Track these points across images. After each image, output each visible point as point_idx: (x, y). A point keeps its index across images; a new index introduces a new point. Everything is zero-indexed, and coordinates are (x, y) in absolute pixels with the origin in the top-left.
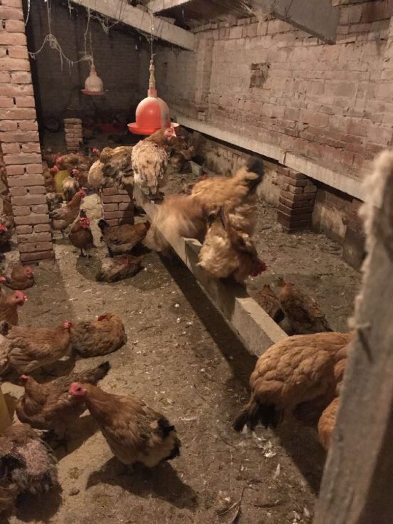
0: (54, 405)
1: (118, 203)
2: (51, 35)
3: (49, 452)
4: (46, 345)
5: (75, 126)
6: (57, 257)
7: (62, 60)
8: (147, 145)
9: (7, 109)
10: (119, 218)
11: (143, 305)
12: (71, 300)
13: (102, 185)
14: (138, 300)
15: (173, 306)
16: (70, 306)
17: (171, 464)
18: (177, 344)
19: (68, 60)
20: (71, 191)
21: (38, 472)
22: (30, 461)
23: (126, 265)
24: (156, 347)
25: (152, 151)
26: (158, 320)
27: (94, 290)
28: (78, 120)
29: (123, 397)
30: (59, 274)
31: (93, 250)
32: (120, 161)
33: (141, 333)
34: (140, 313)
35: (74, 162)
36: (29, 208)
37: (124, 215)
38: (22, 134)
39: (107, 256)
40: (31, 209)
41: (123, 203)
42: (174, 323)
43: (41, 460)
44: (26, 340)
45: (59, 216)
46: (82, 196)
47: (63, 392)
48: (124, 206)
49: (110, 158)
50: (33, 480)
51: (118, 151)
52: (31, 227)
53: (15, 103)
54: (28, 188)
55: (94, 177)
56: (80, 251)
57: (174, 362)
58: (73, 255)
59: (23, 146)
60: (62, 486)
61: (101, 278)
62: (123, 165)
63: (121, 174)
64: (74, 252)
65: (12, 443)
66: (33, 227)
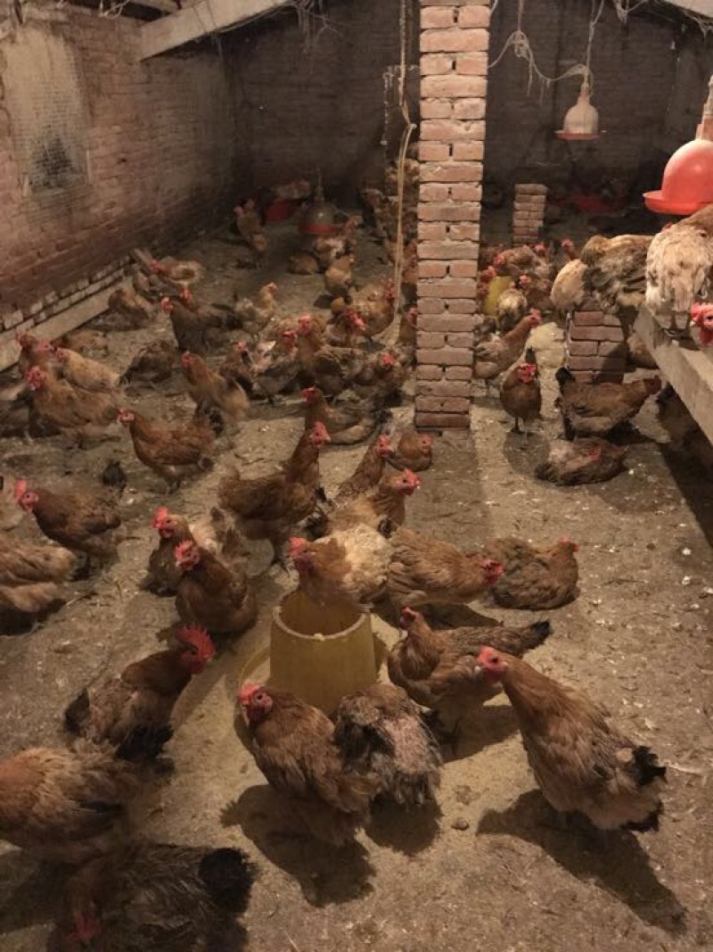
0: (448, 671)
1: (599, 342)
2: (519, 33)
3: (431, 744)
4: (444, 570)
5: (535, 197)
6: (472, 427)
7: (531, 77)
8: (684, 232)
9: (436, 164)
10: (595, 371)
11: (617, 537)
12: (488, 503)
13: (575, 304)
14: (611, 527)
15: (679, 551)
16: (485, 513)
17: (639, 838)
18: (677, 625)
19: (541, 76)
20: (513, 314)
21: (412, 771)
22: (401, 747)
23: (596, 458)
24: (634, 619)
25: (695, 245)
26: (645, 571)
27: (531, 495)
28: (541, 187)
29: (571, 690)
30: (473, 456)
31: (537, 422)
32: (619, 262)
33: (608, 587)
34: (611, 551)
35: (526, 263)
36: (442, 337)
37: (604, 365)
38: (454, 206)
39: (559, 437)
40: (446, 338)
41: (607, 343)
42: (677, 583)
43: (418, 751)
44: (415, 553)
45: (487, 354)
46: (535, 324)
47: (465, 653)
48: (609, 347)
49: (600, 255)
50: (402, 780)
51: (619, 243)
52: (441, 369)
53: (451, 154)
54: (448, 302)
55: (564, 290)
56: (513, 422)
57: (667, 655)
58: (500, 427)
59: (453, 227)
60: (442, 809)
61: (545, 474)
62: (624, 271)
63: (617, 285)
64: (503, 422)
65: (377, 711)
66: (444, 370)
